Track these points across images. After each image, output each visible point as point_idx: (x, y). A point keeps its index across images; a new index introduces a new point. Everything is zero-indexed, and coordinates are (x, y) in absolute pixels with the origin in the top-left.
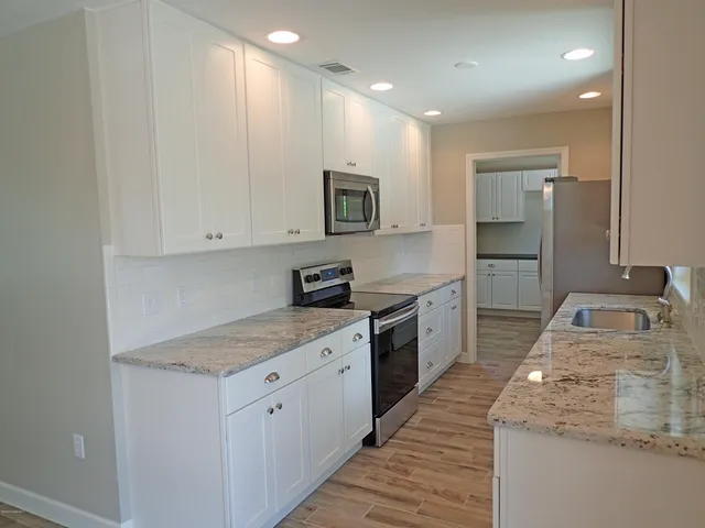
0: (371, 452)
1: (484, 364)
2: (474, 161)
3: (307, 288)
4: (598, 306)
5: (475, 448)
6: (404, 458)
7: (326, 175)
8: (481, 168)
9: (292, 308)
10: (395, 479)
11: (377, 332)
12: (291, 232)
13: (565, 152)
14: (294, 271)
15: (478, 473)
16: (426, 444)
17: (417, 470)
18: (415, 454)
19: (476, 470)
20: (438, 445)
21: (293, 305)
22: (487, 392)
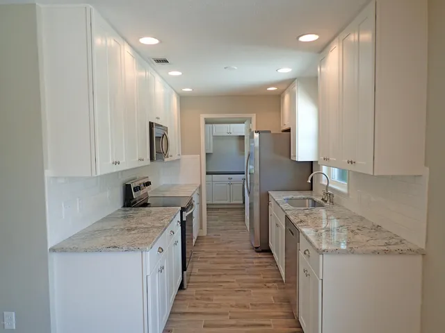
0: (183, 292)
1: (212, 235)
2: (205, 118)
3: (135, 195)
4: (290, 197)
5: (237, 280)
6: (204, 292)
7: (151, 125)
8: (207, 122)
9: (124, 209)
10: (207, 304)
11: (184, 219)
12: (140, 160)
13: (254, 116)
14: (127, 185)
15: (247, 293)
16: (210, 282)
17: (215, 298)
18: (208, 289)
19: (245, 291)
20: (217, 282)
21: (124, 206)
22: (223, 250)
